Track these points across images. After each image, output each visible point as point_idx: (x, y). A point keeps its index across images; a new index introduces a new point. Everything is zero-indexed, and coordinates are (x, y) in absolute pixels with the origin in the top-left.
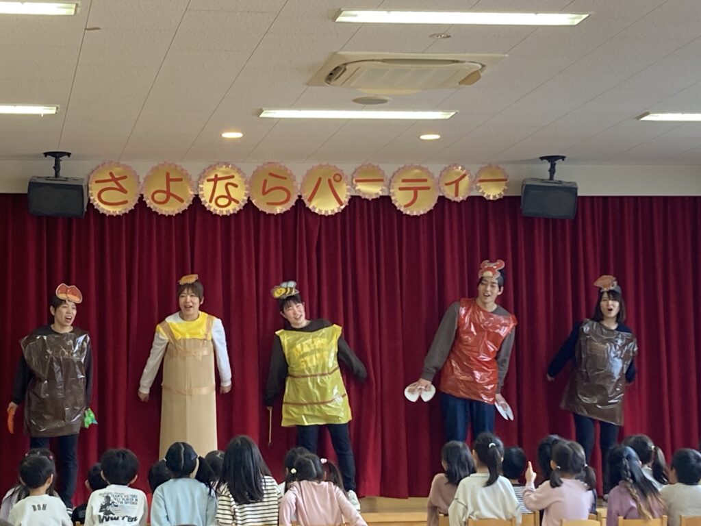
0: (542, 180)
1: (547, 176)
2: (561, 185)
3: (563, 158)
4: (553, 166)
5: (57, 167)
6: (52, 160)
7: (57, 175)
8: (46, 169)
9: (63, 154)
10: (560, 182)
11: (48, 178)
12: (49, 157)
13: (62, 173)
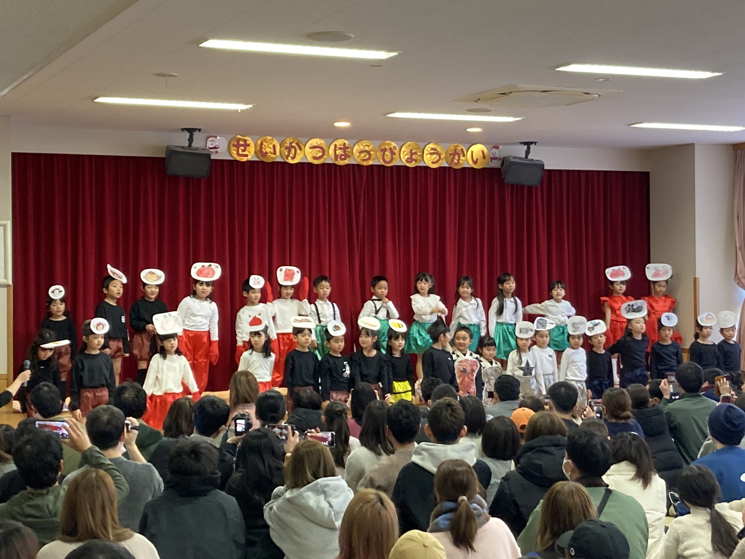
0: (520, 158)
1: (524, 156)
2: (533, 162)
3: (535, 143)
4: (529, 148)
5: (191, 140)
6: (188, 135)
7: (190, 145)
8: (182, 140)
9: (195, 130)
10: (532, 160)
11: (183, 147)
12: (185, 131)
13: (193, 145)
